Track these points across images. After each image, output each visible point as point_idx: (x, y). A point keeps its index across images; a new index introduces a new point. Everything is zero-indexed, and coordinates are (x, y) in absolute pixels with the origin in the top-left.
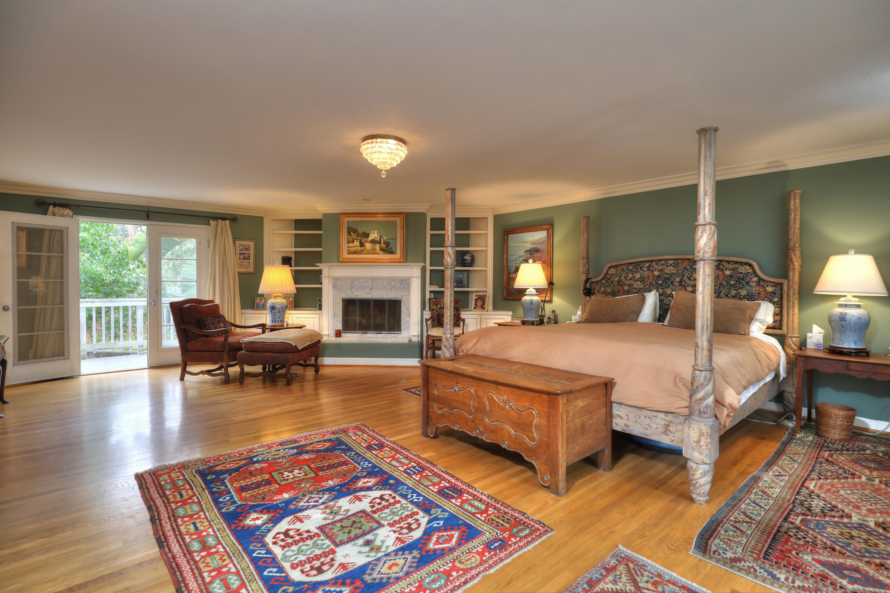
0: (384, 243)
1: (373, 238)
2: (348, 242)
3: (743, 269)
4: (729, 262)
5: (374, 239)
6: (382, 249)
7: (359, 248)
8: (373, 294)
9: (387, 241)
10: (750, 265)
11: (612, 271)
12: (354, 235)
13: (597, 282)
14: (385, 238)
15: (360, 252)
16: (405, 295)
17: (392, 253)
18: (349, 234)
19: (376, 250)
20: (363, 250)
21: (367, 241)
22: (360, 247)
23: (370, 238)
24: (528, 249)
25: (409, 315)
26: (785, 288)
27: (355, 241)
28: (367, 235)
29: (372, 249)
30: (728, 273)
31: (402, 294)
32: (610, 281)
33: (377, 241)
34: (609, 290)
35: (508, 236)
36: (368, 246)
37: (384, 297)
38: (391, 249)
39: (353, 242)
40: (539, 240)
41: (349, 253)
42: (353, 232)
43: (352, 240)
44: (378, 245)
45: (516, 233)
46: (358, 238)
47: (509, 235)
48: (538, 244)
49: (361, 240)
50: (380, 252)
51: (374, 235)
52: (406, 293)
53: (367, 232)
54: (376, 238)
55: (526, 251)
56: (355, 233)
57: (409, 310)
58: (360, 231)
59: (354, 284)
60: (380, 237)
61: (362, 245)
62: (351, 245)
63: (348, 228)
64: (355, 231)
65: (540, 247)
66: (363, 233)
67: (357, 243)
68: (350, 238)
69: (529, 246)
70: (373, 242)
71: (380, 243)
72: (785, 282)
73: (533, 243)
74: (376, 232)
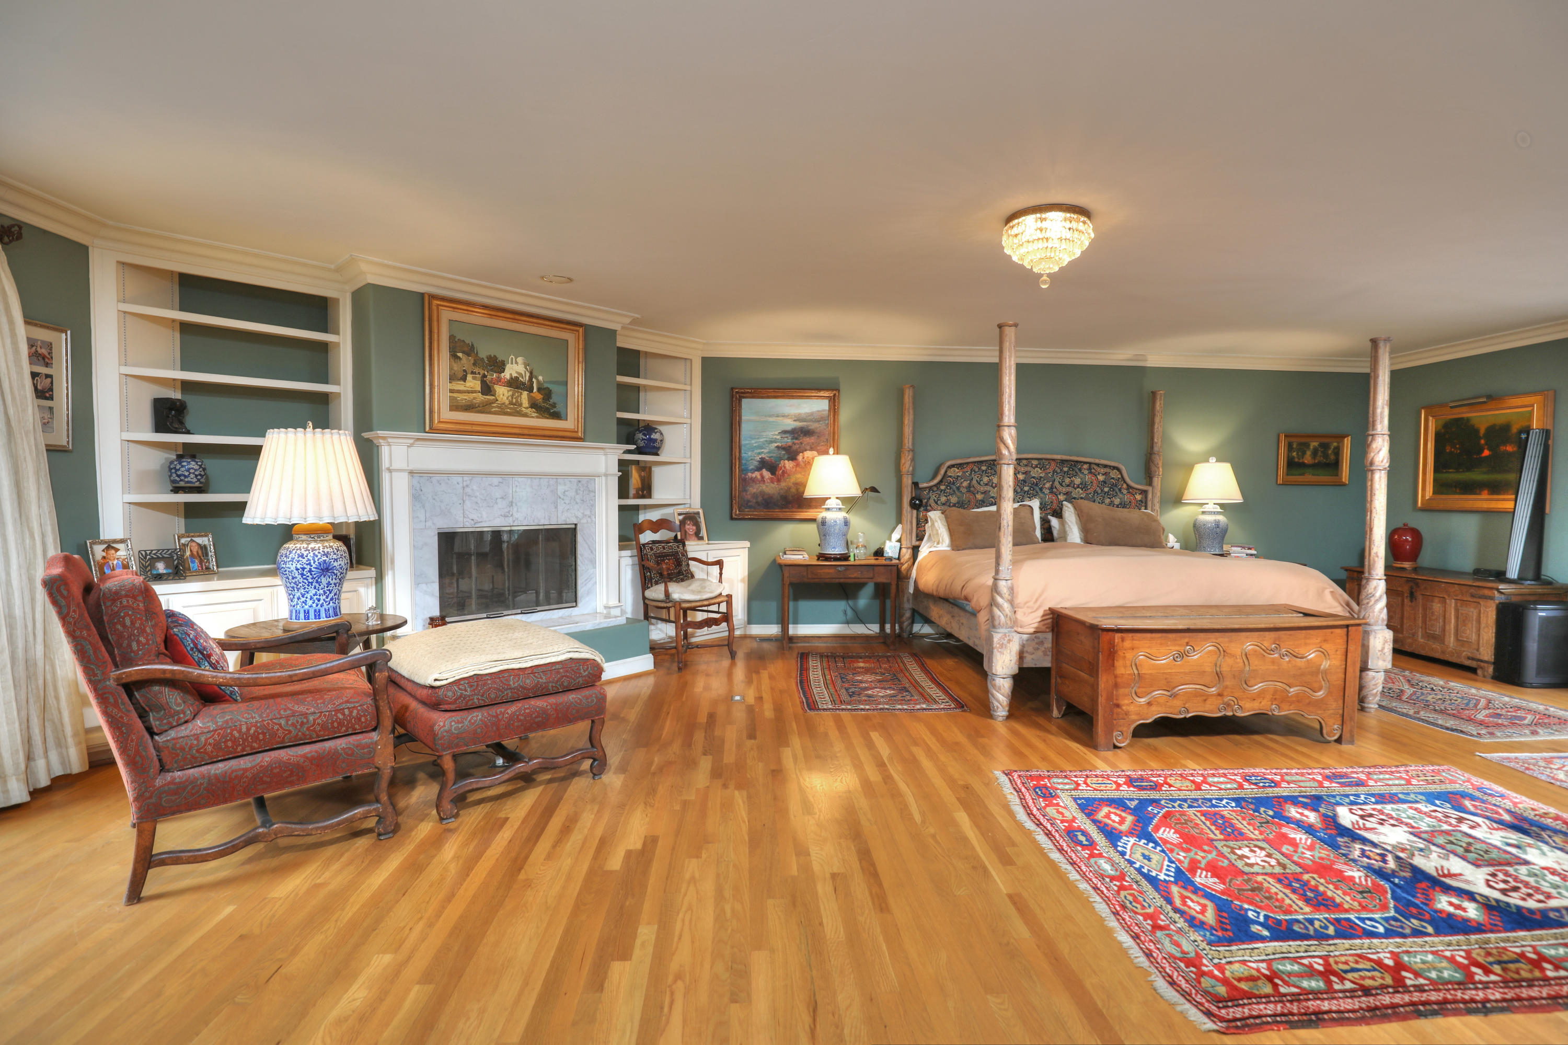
0: (539, 390)
1: (514, 375)
2: (452, 378)
3: (1114, 474)
4: (1098, 465)
5: (517, 378)
6: (534, 405)
7: (480, 398)
8: (516, 515)
9: (546, 385)
10: (1118, 469)
11: (954, 472)
12: (466, 362)
13: (930, 488)
14: (540, 378)
15: (483, 408)
16: (584, 515)
17: (556, 416)
18: (454, 356)
19: (521, 405)
20: (489, 403)
21: (499, 381)
22: (483, 394)
23: (507, 375)
24: (789, 428)
25: (593, 562)
26: (1150, 496)
27: (469, 377)
28: (499, 366)
29: (511, 403)
30: (1101, 478)
31: (580, 515)
32: (954, 487)
33: (524, 384)
34: (954, 499)
35: (740, 401)
36: (503, 393)
37: (542, 522)
38: (554, 405)
39: (464, 379)
40: (812, 414)
41: (455, 407)
42: (463, 352)
43: (461, 374)
44: (525, 394)
45: (762, 398)
46: (476, 370)
47: (744, 401)
48: (811, 421)
49: (484, 376)
50: (529, 411)
51: (515, 368)
52: (588, 513)
53: (500, 358)
54: (521, 374)
55: (785, 432)
56: (468, 355)
57: (593, 551)
58: (483, 354)
59: (468, 490)
60: (531, 373)
61: (487, 389)
62: (459, 386)
63: (452, 338)
64: (470, 350)
65: (813, 426)
66: (489, 358)
67: (473, 383)
68: (456, 367)
69: (790, 424)
70: (514, 384)
71: (530, 390)
72: (1150, 489)
73: (798, 419)
74: (520, 360)
